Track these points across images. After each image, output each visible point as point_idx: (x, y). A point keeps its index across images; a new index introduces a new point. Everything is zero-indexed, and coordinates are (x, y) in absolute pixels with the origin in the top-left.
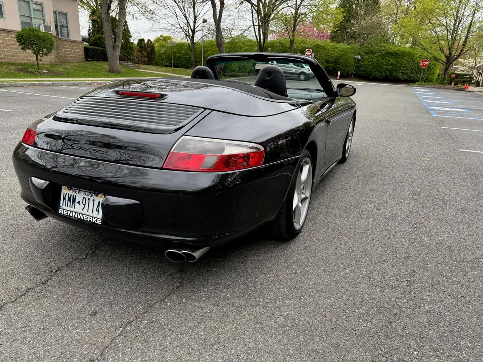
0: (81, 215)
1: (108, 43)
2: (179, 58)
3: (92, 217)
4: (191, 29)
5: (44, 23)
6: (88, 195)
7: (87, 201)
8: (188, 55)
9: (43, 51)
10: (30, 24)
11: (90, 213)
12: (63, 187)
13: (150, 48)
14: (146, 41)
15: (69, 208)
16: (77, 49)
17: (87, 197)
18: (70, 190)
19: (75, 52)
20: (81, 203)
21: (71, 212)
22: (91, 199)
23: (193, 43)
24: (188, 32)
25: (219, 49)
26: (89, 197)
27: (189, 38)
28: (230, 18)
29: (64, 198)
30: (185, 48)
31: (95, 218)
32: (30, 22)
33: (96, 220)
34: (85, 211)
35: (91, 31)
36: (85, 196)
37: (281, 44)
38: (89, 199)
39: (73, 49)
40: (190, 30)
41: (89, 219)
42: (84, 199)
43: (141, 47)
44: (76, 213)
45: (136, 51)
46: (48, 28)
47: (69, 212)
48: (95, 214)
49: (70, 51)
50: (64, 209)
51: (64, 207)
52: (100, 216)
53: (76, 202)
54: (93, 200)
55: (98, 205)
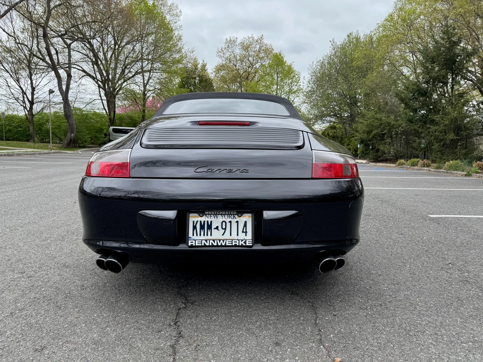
0: (222, 241)
3: (239, 240)
6: (229, 217)
7: (228, 224)
8: (21, 128)
11: (234, 237)
12: (191, 215)
15: (202, 237)
17: (228, 220)
18: (202, 217)
20: (220, 228)
21: (206, 241)
22: (234, 221)
23: (32, 114)
25: (68, 121)
26: (230, 220)
27: (27, 109)
29: (195, 227)
30: (17, 120)
31: (242, 240)
33: (245, 243)
34: (227, 237)
36: (224, 219)
38: (230, 222)
41: (234, 243)
42: (224, 223)
44: (214, 241)
47: (204, 241)
48: (242, 236)
50: (195, 240)
51: (195, 237)
52: (249, 236)
53: (213, 228)
54: (237, 222)
55: (245, 225)
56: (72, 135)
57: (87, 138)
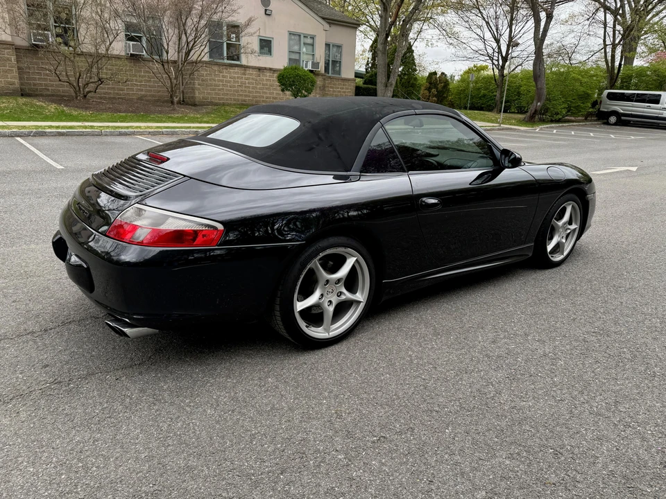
1: (381, 79)
2: (484, 96)
4: (502, 55)
5: (313, 59)
9: (302, 93)
10: (298, 61)
13: (442, 84)
14: (439, 74)
16: (347, 89)
19: (344, 92)
23: (503, 75)
24: (498, 60)
25: (536, 84)
27: (498, 68)
28: (572, 35)
32: (298, 58)
35: (370, 65)
37: (655, 71)
39: (343, 88)
40: (500, 57)
43: (430, 83)
45: (423, 88)
46: (315, 65)
49: (339, 92)
56: (539, 104)
57: (561, 108)
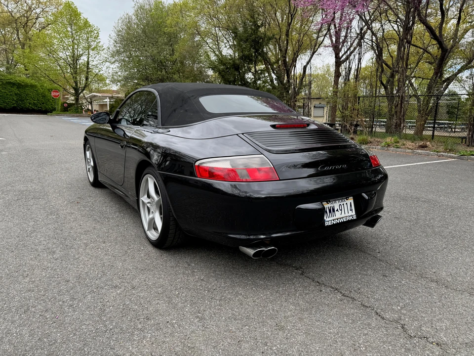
0: (341, 219)
3: (349, 216)
6: (342, 201)
7: (342, 206)
11: (347, 214)
12: (323, 203)
15: (331, 219)
17: (342, 204)
18: (328, 203)
20: (339, 210)
21: (334, 220)
22: (345, 203)
29: (326, 212)
31: (351, 216)
33: (353, 217)
34: (343, 215)
36: (340, 203)
38: (343, 204)
41: (347, 219)
42: (340, 206)
44: (337, 219)
47: (333, 221)
48: (351, 213)
50: (328, 222)
51: (328, 219)
52: (354, 213)
53: (335, 210)
55: (351, 206)
